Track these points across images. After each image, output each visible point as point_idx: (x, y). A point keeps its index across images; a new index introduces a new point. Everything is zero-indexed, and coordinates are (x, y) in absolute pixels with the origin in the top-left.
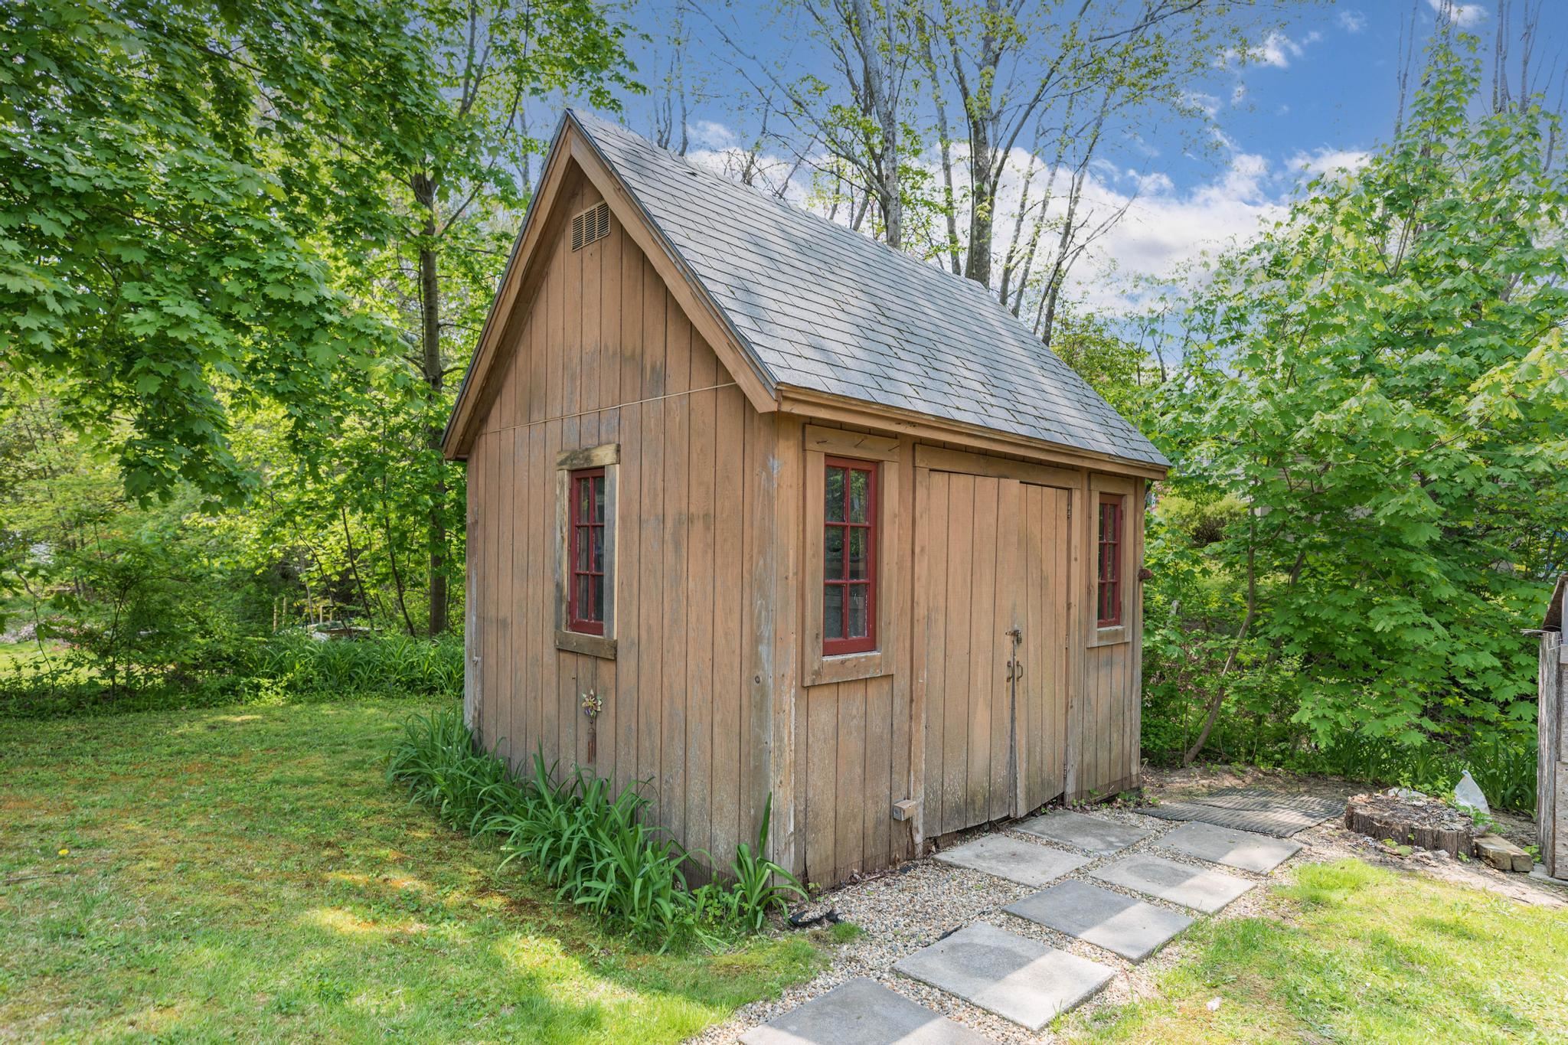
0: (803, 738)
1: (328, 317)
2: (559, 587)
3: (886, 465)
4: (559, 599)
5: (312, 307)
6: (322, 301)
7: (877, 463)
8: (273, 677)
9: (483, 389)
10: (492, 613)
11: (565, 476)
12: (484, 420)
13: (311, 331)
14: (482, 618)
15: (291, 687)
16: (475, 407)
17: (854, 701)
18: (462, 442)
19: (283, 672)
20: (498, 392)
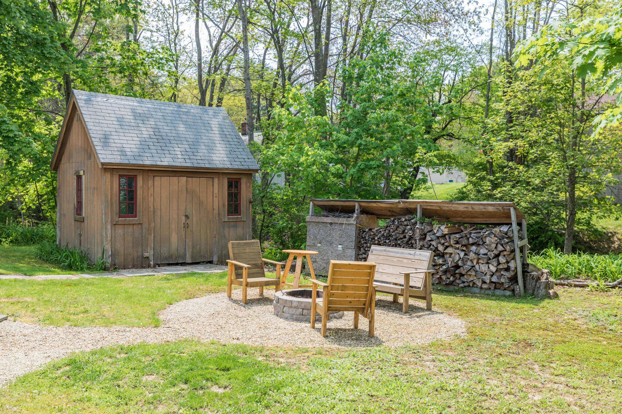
0: (113, 235)
1: (17, 139)
2: (74, 205)
3: (138, 176)
4: (74, 208)
5: (13, 137)
6: (15, 135)
7: (136, 176)
8: (6, 238)
9: (59, 153)
10: (62, 213)
11: (75, 177)
12: (61, 160)
13: (12, 143)
14: (60, 214)
15: (11, 242)
16: (58, 157)
17: (130, 229)
18: (55, 166)
19: (9, 237)
20: (63, 153)
